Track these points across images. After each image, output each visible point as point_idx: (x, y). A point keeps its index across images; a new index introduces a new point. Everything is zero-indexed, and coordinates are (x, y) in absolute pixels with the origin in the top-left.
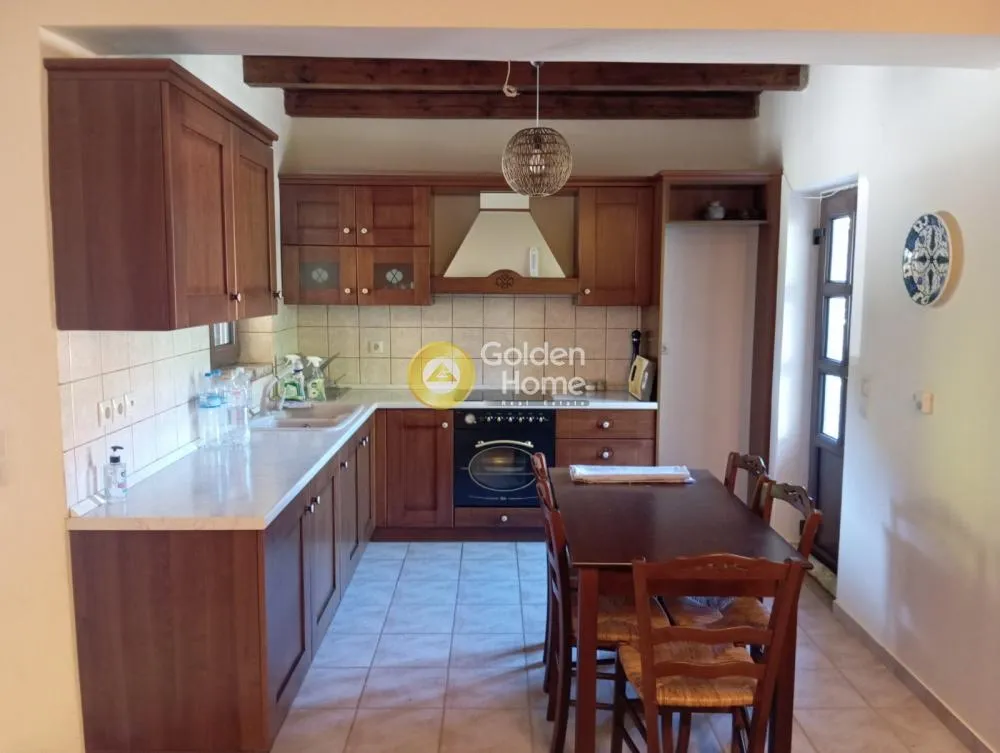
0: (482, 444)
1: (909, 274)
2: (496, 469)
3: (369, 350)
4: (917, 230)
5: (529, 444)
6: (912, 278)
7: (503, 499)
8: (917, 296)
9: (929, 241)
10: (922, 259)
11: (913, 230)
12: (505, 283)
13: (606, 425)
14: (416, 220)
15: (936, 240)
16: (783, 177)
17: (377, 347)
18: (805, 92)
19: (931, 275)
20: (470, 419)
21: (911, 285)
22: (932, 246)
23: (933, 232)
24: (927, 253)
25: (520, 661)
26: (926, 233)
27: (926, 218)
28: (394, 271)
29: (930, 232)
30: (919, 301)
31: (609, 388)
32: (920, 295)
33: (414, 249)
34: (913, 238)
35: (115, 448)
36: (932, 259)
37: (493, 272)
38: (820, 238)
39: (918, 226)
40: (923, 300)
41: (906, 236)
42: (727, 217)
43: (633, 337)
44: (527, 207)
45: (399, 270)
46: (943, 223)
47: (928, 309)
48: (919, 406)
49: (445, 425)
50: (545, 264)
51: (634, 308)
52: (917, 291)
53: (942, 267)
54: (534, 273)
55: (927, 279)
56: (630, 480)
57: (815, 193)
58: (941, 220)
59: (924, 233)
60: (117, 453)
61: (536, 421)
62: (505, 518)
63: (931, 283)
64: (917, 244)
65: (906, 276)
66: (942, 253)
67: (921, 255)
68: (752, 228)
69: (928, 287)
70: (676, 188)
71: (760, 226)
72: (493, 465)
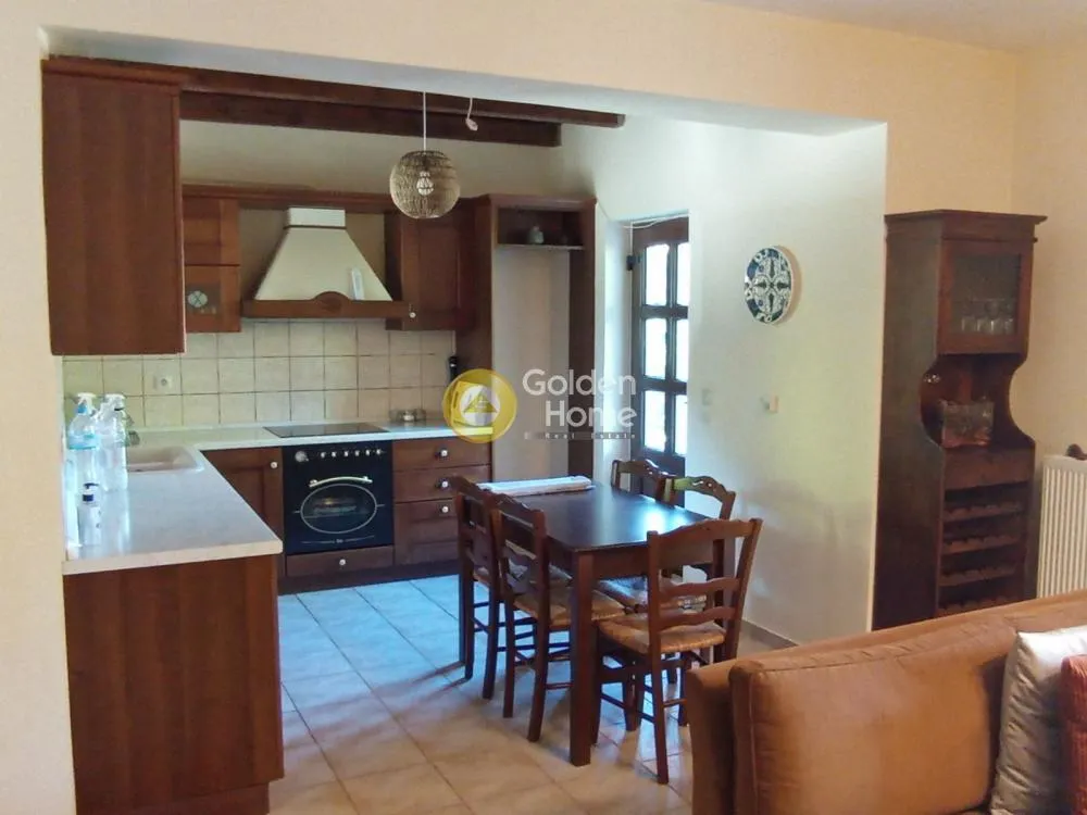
0: (314, 483)
1: (751, 297)
2: (328, 510)
3: (155, 386)
4: (757, 260)
5: (366, 479)
6: (753, 300)
7: (339, 541)
8: (760, 316)
9: (769, 270)
10: (763, 285)
11: (753, 261)
12: (331, 307)
13: (445, 453)
14: (223, 237)
15: (776, 269)
16: (597, 206)
17: (164, 382)
18: (621, 129)
19: (771, 298)
20: (300, 457)
21: (753, 307)
22: (772, 274)
23: (772, 263)
24: (768, 280)
25: (441, 682)
26: (766, 264)
27: (766, 252)
28: (197, 293)
29: (769, 263)
30: (762, 319)
31: (428, 417)
32: (762, 315)
33: (221, 268)
34: (753, 266)
35: (88, 485)
36: (772, 285)
37: (318, 293)
38: (634, 264)
39: (758, 257)
40: (766, 319)
41: (747, 265)
42: (547, 241)
43: (451, 362)
44: (343, 225)
45: (202, 292)
46: (784, 256)
47: (771, 326)
48: (767, 407)
49: (274, 465)
50: (368, 286)
51: (448, 332)
52: (759, 311)
53: (784, 291)
54: (360, 295)
55: (768, 301)
56: (543, 491)
57: (627, 223)
58: (781, 253)
59: (764, 263)
60: (89, 492)
61: (373, 454)
62: (343, 562)
63: (771, 306)
64: (757, 273)
65: (748, 298)
66: (784, 280)
67: (761, 281)
68: (563, 254)
69: (768, 307)
70: (502, 211)
71: (572, 252)
72: (323, 506)
